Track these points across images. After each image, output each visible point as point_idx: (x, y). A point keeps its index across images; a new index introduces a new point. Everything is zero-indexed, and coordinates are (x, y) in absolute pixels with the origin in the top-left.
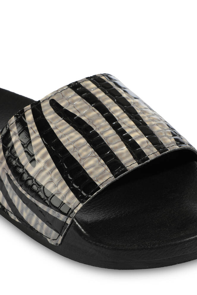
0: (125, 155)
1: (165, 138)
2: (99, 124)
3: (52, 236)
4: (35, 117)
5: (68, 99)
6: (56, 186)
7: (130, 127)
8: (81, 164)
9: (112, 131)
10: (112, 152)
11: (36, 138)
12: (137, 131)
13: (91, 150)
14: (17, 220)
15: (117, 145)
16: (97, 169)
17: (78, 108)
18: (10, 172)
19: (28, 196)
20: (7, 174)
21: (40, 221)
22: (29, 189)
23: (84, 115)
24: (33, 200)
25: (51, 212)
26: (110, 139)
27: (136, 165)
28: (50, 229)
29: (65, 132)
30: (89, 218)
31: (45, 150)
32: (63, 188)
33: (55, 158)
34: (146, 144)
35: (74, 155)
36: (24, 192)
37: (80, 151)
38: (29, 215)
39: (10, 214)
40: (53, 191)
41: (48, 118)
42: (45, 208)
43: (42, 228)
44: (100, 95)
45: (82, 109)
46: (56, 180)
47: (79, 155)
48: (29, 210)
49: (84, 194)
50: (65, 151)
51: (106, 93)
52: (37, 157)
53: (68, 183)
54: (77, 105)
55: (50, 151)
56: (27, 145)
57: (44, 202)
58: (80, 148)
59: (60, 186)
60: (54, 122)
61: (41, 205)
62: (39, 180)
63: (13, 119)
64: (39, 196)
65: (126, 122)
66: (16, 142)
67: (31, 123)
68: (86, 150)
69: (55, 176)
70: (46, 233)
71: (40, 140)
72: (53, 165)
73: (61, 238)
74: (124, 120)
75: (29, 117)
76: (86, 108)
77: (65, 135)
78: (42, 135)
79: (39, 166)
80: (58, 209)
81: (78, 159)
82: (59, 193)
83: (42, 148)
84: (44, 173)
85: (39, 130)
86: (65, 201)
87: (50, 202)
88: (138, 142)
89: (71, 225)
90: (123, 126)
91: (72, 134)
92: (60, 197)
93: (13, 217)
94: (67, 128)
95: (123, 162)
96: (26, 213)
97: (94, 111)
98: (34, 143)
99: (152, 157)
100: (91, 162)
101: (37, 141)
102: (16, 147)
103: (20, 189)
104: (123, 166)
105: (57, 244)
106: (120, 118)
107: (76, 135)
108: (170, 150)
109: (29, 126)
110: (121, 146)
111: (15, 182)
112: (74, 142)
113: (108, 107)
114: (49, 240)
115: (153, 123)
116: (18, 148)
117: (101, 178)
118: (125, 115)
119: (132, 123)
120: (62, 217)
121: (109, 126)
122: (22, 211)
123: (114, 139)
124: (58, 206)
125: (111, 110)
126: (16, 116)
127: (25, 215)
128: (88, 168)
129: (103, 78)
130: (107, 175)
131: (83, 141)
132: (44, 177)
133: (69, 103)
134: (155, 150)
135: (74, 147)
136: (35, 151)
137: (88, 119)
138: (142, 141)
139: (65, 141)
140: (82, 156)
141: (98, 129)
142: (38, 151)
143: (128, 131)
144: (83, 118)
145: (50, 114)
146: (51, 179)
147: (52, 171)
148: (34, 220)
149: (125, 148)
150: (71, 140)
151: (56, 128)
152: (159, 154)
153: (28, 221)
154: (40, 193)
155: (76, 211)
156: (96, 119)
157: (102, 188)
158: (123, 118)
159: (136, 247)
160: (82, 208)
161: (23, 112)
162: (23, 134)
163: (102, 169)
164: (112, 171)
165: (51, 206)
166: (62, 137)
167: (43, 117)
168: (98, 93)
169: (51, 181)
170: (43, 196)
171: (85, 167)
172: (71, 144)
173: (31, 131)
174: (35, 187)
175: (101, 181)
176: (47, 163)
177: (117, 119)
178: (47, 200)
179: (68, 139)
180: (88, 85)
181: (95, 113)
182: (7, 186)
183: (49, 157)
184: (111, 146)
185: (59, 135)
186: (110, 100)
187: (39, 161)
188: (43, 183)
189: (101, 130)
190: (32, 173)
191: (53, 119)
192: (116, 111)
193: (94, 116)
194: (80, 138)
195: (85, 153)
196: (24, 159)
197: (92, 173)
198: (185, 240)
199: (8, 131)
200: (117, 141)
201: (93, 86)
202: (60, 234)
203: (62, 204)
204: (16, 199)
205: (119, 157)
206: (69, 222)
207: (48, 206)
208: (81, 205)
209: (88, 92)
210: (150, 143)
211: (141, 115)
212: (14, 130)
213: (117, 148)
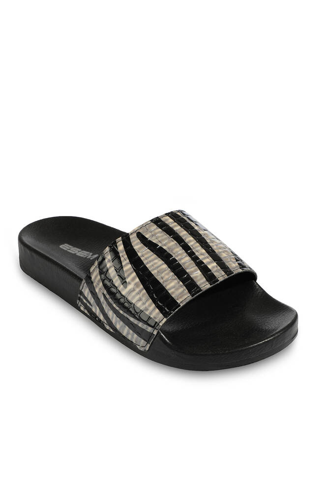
0: (199, 278)
1: (231, 263)
2: (177, 252)
3: (141, 343)
4: (125, 247)
5: (151, 232)
6: (144, 304)
7: (202, 254)
8: (164, 285)
9: (188, 258)
10: (188, 275)
11: (127, 264)
12: (208, 258)
13: (172, 274)
14: (112, 330)
15: (192, 269)
16: (177, 289)
17: (160, 239)
18: (105, 292)
19: (121, 312)
20: (103, 293)
21: (131, 332)
22: (122, 305)
23: (165, 245)
24: (125, 315)
25: (140, 324)
26: (187, 264)
27: (208, 286)
28: (140, 338)
29: (150, 259)
30: (169, 328)
31: (134, 274)
32: (150, 305)
33: (142, 281)
34: (216, 269)
35: (158, 278)
36: (117, 308)
37: (163, 275)
38: (121, 327)
39: (105, 325)
40: (142, 308)
41: (136, 248)
42: (135, 322)
43: (133, 337)
44: (177, 228)
45: (163, 240)
46: (144, 299)
47: (162, 278)
48: (122, 323)
49: (168, 310)
50: (150, 275)
51: (181, 227)
52: (128, 280)
53: (154, 301)
54: (159, 237)
55: (138, 275)
56: (119, 269)
57: (134, 317)
58: (163, 272)
59: (147, 304)
60: (140, 251)
61: (132, 319)
62: (130, 298)
63: (108, 249)
64: (131, 312)
65: (199, 250)
66: (110, 267)
67: (121, 252)
68: (168, 274)
69: (143, 295)
70: (136, 341)
71: (130, 266)
72: (142, 286)
73: (149, 345)
74: (197, 249)
75: (121, 247)
76: (165, 239)
77: (150, 261)
78: (131, 262)
79: (130, 287)
80: (146, 323)
81: (161, 281)
82: (147, 309)
83: (132, 273)
84: (134, 293)
85: (129, 257)
86: (152, 316)
87: (139, 316)
88: (210, 267)
89: (157, 335)
90: (197, 254)
91: (156, 261)
92: (147, 313)
93: (108, 327)
94: (151, 256)
95: (198, 283)
96: (119, 325)
97: (173, 241)
98: (125, 269)
99: (221, 279)
100: (172, 284)
101: (128, 267)
102: (110, 271)
103: (114, 305)
104: (198, 287)
105: (145, 350)
106: (194, 247)
107: (159, 262)
108: (235, 273)
109: (121, 255)
110: (195, 271)
111: (110, 300)
112: (158, 267)
113: (184, 238)
114: (138, 347)
115: (220, 250)
116: (112, 273)
117: (181, 297)
118: (198, 244)
119: (204, 251)
120: (150, 329)
121: (185, 254)
122: (116, 323)
123: (190, 264)
124: (146, 320)
125: (187, 241)
126: (110, 247)
127: (118, 327)
128: (170, 289)
129: (178, 213)
130: (185, 294)
131: (165, 266)
132: (134, 297)
133: (153, 236)
134: (223, 273)
135: (158, 272)
136: (126, 275)
137: (168, 248)
138: (212, 266)
139: (151, 267)
140: (164, 279)
141: (177, 256)
142: (129, 276)
143: (201, 257)
144: (164, 248)
145: (137, 244)
146: (140, 298)
147: (140, 291)
148: (126, 331)
149: (199, 272)
150: (155, 266)
151: (143, 256)
152: (226, 277)
153: (121, 331)
154: (131, 309)
155: (161, 324)
156: (175, 248)
157: (182, 305)
158: (196, 247)
159: (211, 353)
160: (166, 322)
161: (115, 243)
162: (116, 261)
163: (181, 290)
164: (190, 291)
165: (140, 319)
166: (147, 263)
167: (132, 246)
168: (175, 226)
169: (140, 300)
170: (133, 312)
171: (167, 288)
172: (155, 269)
173: (122, 259)
174: (126, 304)
175: (181, 300)
176: (136, 285)
177: (192, 248)
178: (137, 315)
179: (153, 265)
180: (167, 220)
181: (173, 243)
182: (103, 303)
183: (137, 280)
184: (188, 271)
185: (145, 262)
186: (185, 232)
187: (129, 283)
188: (134, 302)
189: (179, 257)
190: (124, 293)
191: (140, 249)
192: (190, 241)
193: (173, 245)
194: (163, 264)
195: (167, 277)
196: (117, 282)
197: (173, 293)
198: (250, 347)
199: (104, 259)
200: (192, 266)
201: (171, 220)
202: (148, 342)
203: (149, 318)
204: (110, 314)
205: (195, 280)
206: (155, 333)
207: (138, 320)
208: (165, 320)
209: (167, 225)
210: (219, 268)
211: (211, 244)
212: (109, 257)
213: (193, 272)
